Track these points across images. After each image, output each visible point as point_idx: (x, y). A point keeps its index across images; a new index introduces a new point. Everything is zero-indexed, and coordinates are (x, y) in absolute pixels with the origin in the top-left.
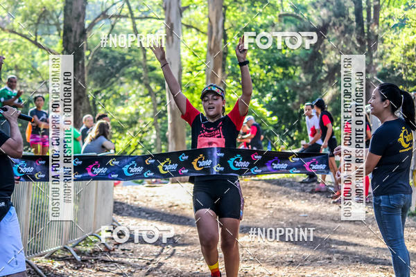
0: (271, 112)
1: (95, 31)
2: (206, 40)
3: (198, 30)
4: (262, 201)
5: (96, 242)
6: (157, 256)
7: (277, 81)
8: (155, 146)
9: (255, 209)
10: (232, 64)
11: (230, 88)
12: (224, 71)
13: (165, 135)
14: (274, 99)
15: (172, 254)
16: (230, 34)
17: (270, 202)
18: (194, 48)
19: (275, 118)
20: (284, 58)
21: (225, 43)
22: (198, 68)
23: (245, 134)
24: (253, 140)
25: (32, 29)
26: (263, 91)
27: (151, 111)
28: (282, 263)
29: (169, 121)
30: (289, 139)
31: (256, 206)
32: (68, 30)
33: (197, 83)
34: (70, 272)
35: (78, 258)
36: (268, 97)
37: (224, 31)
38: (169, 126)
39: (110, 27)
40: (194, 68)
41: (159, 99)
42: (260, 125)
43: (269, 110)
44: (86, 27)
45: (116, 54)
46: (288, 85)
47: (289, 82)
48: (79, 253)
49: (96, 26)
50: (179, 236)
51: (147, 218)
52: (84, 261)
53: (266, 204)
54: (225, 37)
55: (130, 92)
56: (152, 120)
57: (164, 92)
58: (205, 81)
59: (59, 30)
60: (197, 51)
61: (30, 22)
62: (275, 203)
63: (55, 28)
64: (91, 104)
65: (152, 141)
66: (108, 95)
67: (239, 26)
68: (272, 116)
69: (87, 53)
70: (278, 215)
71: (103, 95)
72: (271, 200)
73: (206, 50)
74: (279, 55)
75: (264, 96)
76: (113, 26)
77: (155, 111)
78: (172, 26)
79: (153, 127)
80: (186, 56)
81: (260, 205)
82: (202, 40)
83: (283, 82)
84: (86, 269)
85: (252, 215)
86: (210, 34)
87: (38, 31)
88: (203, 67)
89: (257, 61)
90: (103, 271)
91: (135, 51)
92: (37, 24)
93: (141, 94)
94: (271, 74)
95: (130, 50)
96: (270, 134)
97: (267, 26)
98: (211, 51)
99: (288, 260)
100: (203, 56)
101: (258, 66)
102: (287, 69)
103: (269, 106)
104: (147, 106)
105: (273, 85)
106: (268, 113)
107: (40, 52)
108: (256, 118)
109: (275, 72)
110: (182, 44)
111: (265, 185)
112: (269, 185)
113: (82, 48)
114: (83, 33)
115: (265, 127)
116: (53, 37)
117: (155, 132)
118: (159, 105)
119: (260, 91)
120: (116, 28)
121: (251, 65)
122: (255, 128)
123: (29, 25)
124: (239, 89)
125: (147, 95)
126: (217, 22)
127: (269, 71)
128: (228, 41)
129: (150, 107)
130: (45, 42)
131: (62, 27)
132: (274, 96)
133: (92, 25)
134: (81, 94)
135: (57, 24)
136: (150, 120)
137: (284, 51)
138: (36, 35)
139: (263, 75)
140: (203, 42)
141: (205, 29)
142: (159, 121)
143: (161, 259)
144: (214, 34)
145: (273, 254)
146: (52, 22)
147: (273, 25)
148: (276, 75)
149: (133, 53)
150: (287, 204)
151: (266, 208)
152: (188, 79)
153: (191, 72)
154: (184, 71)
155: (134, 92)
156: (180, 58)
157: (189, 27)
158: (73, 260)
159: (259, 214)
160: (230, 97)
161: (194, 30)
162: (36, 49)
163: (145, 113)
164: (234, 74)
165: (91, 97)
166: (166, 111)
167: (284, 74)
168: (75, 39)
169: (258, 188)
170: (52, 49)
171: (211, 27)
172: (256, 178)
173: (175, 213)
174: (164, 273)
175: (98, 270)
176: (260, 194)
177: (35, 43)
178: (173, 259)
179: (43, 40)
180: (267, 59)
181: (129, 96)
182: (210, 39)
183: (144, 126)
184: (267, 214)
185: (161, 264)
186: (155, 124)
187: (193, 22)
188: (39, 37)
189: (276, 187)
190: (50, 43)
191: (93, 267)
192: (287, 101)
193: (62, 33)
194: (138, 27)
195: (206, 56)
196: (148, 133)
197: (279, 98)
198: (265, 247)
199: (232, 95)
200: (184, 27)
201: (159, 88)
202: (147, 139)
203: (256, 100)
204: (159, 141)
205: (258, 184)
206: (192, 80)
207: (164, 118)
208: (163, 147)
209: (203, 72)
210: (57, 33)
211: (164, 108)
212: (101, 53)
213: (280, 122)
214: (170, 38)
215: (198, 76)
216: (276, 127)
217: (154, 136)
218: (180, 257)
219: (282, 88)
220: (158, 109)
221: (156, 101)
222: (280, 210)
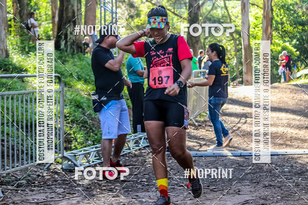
0: (296, 50)
1: (204, 7)
2: (262, 12)
3: (258, 6)
4: (292, 95)
5: (205, 116)
6: (237, 124)
7: (299, 33)
8: (236, 67)
9: (289, 100)
10: (276, 24)
11: (275, 37)
12: (271, 27)
13: (241, 61)
14: (298, 42)
15: (245, 123)
16: (274, 8)
17: (296, 96)
18: (256, 16)
19: (298, 53)
20: (303, 21)
21: (272, 13)
22: (258, 26)
23: (282, 60)
24: (287, 64)
25: (172, 6)
26: (292, 38)
27: (234, 48)
28: (302, 128)
29: (243, 54)
30: (305, 64)
31: (289, 98)
32: (191, 6)
33: (258, 34)
34: (193, 131)
35: (197, 124)
36: (294, 41)
37: (272, 7)
38: (243, 56)
39: (212, 5)
40: (256, 26)
41: (238, 42)
42: (290, 56)
43: (295, 48)
44: (200, 4)
45: (216, 19)
46: (305, 35)
47: (305, 34)
48: (197, 121)
49: (205, 4)
50: (248, 113)
51: (232, 104)
52: (199, 126)
53: (293, 97)
54: (272, 10)
55: (223, 38)
56: (234, 53)
57: (240, 38)
58: (262, 33)
59: (186, 6)
60: (258, 17)
61: (171, 2)
62: (299, 97)
63: (184, 5)
64: (203, 45)
65: (234, 64)
66: (211, 40)
67: (279, 5)
68: (296, 51)
69: (201, 18)
70: (300, 103)
71: (209, 40)
72: (296, 95)
73: (262, 17)
74: (300, 20)
75: (292, 41)
76: (214, 4)
77: (236, 48)
78: (244, 4)
79: (235, 57)
80: (252, 20)
81: (290, 97)
82: (260, 11)
83: (302, 34)
84: (200, 130)
85: (286, 103)
86: (264, 8)
87: (176, 7)
88: (261, 25)
89: (288, 22)
90: (210, 131)
91: (226, 17)
92: (174, 3)
93: (229, 39)
94: (296, 29)
95: (223, 16)
96: (295, 61)
97: (294, 5)
98: (264, 17)
99: (305, 126)
100: (261, 20)
101: (289, 25)
102: (304, 27)
103: (295, 46)
104: (232, 46)
105: (297, 35)
106: (294, 50)
107: (176, 18)
108: (288, 52)
109: (298, 28)
110: (250, 14)
111: (293, 87)
112: (295, 87)
113: (198, 15)
114: (199, 7)
115: (293, 57)
116: (183, 10)
117: (236, 59)
118: (238, 45)
119: (290, 38)
120: (216, 5)
121: (285, 24)
122: (287, 57)
123: (171, 4)
124: (280, 37)
125: (232, 40)
126: (268, 2)
127: (295, 28)
128: (274, 12)
129: (233, 46)
130: (179, 13)
131: (188, 5)
132: (297, 41)
133: (203, 4)
134: (197, 39)
135: (185, 3)
136: (233, 53)
137: (302, 18)
138: (174, 9)
139: (292, 30)
140: (260, 13)
141: (262, 6)
142: (238, 53)
143: (239, 125)
144: (266, 8)
145: (298, 123)
146: (182, 2)
147: (297, 4)
148: (299, 30)
149: (224, 18)
150: (305, 97)
151: (294, 99)
152: (253, 32)
153: (254, 28)
154: (251, 28)
155: (225, 39)
156: (249, 21)
157: (253, 5)
158: (194, 125)
159: (290, 102)
160: (274, 41)
161: (256, 6)
162: (174, 16)
163: (230, 50)
164: (277, 29)
165: (202, 41)
166: (242, 48)
167: (303, 30)
168: (194, 10)
169: (289, 88)
170: (182, 16)
171: (264, 5)
172: (289, 84)
173: (247, 101)
174: (241, 132)
175: (207, 130)
176: (291, 92)
177: (174, 13)
178: (246, 125)
179: (178, 11)
180: (294, 21)
181: (222, 40)
182: (264, 11)
183: (230, 56)
184: (294, 102)
185: (239, 128)
186: (235, 55)
187: (255, 2)
188: (176, 10)
189: (299, 88)
190: (181, 13)
191: (204, 129)
192: (304, 44)
193: (188, 8)
194: (227, 5)
195: (262, 20)
196: (232, 60)
197: (300, 42)
198: (293, 119)
199: (276, 40)
200: (251, 5)
201: (238, 36)
202: (232, 63)
203: (288, 43)
204: (238, 64)
205: (290, 87)
206: (255, 32)
207: (240, 52)
208: (240, 67)
209: (261, 28)
210: (185, 8)
211: (240, 47)
212: (207, 18)
213: (300, 55)
214: (244, 10)
215: (258, 30)
216: (299, 57)
217: (235, 61)
218: (249, 124)
219: (302, 37)
220: (237, 47)
221: (236, 43)
222: (301, 100)
